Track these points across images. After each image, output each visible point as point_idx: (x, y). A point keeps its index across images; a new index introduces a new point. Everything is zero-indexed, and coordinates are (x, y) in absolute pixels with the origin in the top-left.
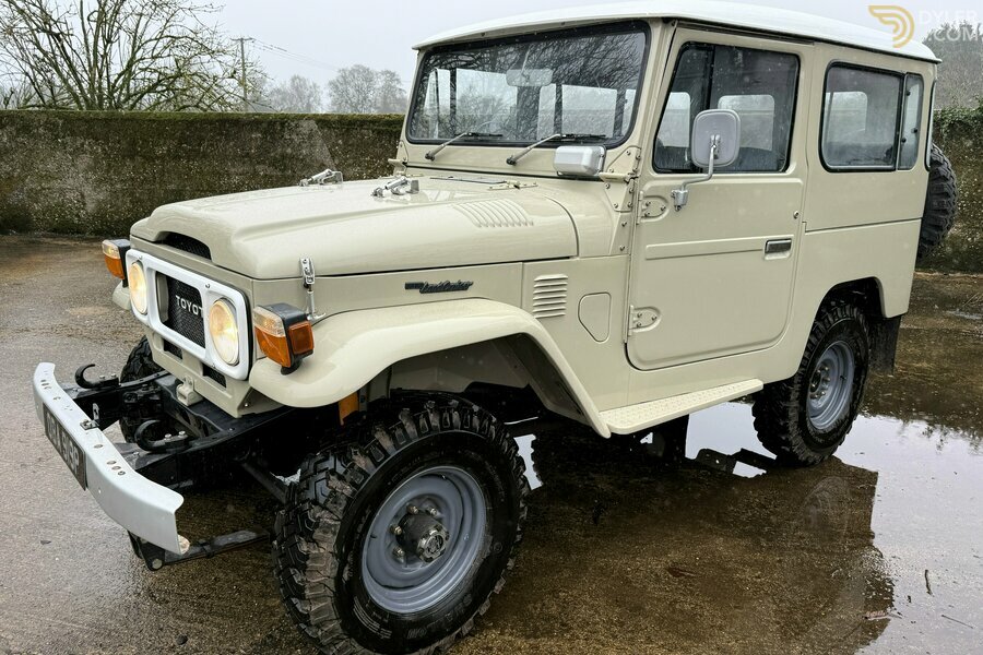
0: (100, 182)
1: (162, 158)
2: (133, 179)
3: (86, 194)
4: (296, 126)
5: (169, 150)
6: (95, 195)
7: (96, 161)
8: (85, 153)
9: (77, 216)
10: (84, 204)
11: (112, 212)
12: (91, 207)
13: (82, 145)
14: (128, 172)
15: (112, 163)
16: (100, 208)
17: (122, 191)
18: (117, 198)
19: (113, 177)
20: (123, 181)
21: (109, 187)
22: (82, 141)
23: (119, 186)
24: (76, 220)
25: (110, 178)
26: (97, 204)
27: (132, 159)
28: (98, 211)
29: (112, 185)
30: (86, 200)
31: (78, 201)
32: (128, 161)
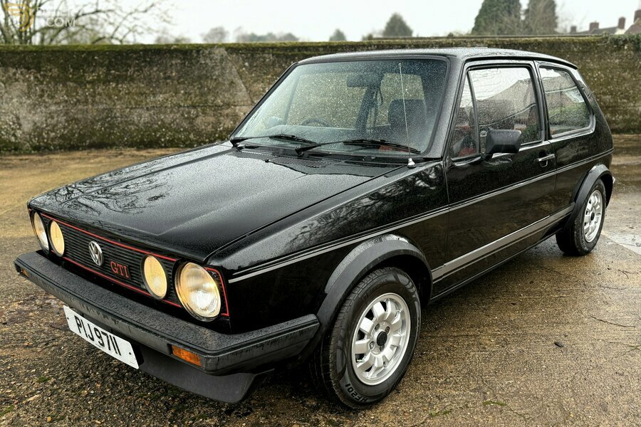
0: (34, 106)
1: (92, 82)
2: (66, 101)
3: (21, 116)
4: (210, 53)
5: (99, 76)
6: (30, 117)
7: (29, 87)
8: (17, 80)
9: (14, 135)
10: (20, 125)
11: (48, 130)
12: (27, 127)
13: (15, 74)
14: (61, 96)
15: (45, 88)
16: (36, 127)
17: (56, 112)
18: (52, 118)
19: (47, 100)
20: (57, 103)
21: (44, 109)
22: (14, 70)
23: (53, 108)
24: (13, 139)
25: (44, 102)
26: (32, 124)
27: (65, 85)
28: (34, 130)
29: (46, 107)
30: (22, 121)
31: (14, 123)
32: (60, 87)
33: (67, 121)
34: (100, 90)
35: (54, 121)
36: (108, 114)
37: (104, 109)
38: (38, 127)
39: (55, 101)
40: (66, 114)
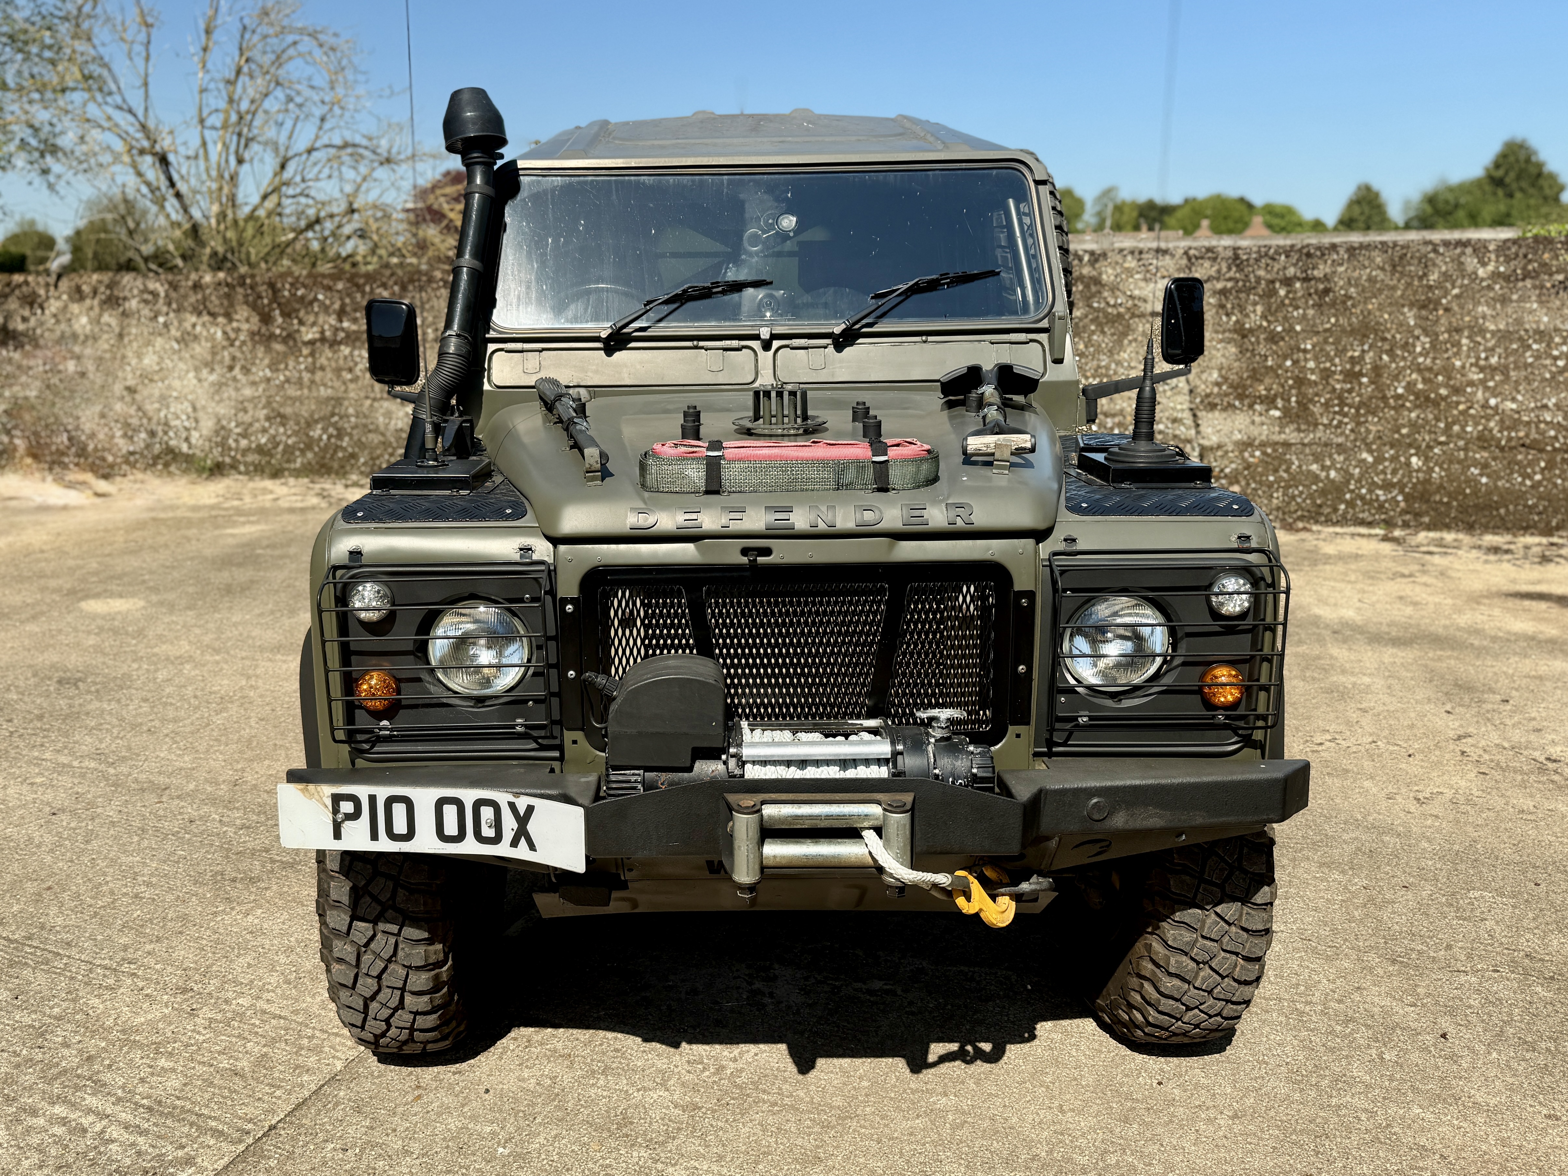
0: (219, 386)
1: (312, 343)
2: (268, 380)
3: (198, 406)
5: (322, 332)
6: (212, 407)
7: (214, 354)
8: (196, 338)
9: (187, 439)
10: (197, 421)
11: (239, 434)
12: (207, 425)
13: (194, 326)
14: (261, 371)
15: (238, 355)
16: (221, 430)
17: (252, 400)
18: (245, 411)
19: (239, 377)
20: (254, 384)
21: (233, 394)
22: (193, 319)
23: (248, 392)
24: (185, 448)
25: (235, 379)
26: (214, 420)
27: (268, 349)
28: (217, 433)
29: (237, 389)
30: (201, 414)
31: (189, 418)
32: (260, 351)
33: (268, 418)
34: (323, 361)
35: (247, 418)
36: (334, 407)
37: (329, 399)
38: (223, 428)
39: (252, 378)
40: (268, 404)
